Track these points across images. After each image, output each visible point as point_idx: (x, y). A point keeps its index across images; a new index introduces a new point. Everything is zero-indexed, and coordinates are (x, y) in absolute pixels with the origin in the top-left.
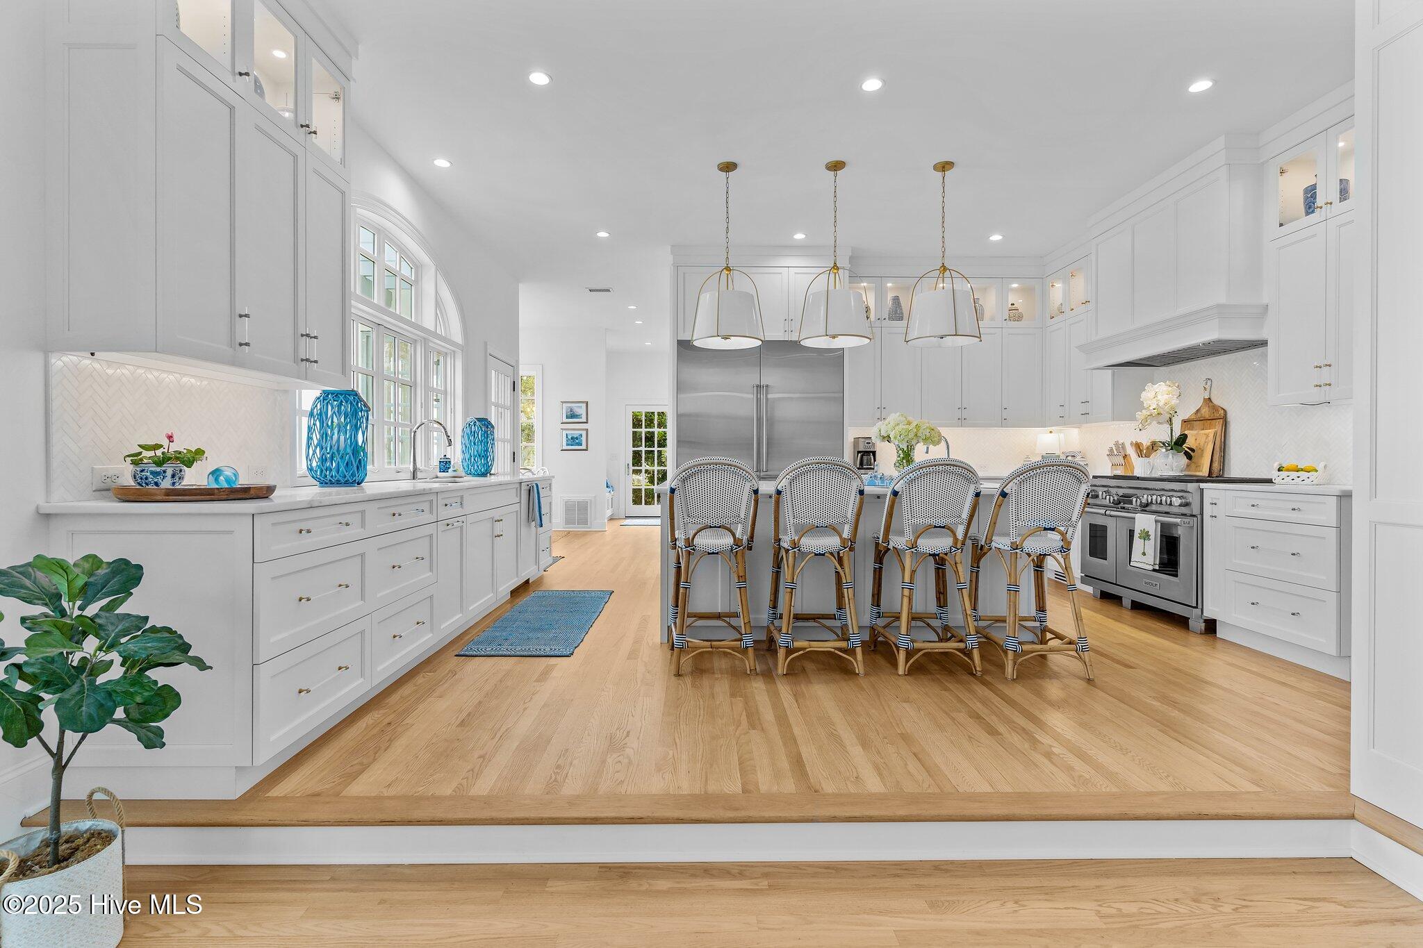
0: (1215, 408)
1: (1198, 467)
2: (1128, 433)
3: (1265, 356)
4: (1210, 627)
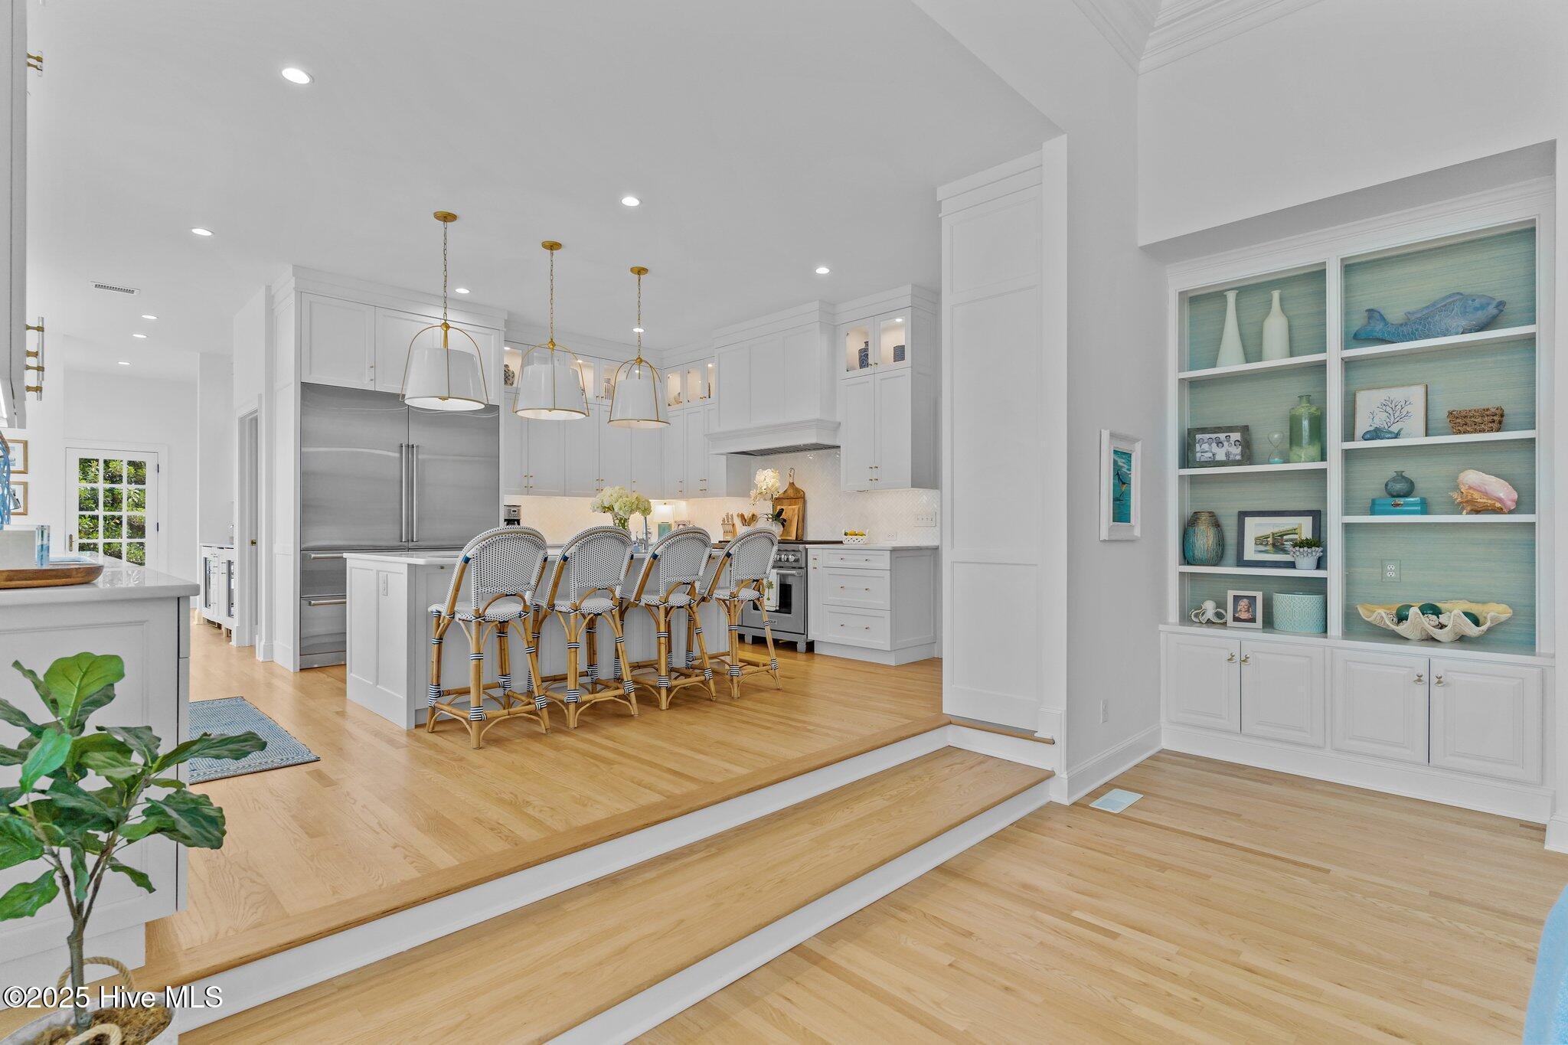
0: (797, 490)
1: (790, 534)
2: (746, 508)
3: (838, 455)
4: (810, 647)
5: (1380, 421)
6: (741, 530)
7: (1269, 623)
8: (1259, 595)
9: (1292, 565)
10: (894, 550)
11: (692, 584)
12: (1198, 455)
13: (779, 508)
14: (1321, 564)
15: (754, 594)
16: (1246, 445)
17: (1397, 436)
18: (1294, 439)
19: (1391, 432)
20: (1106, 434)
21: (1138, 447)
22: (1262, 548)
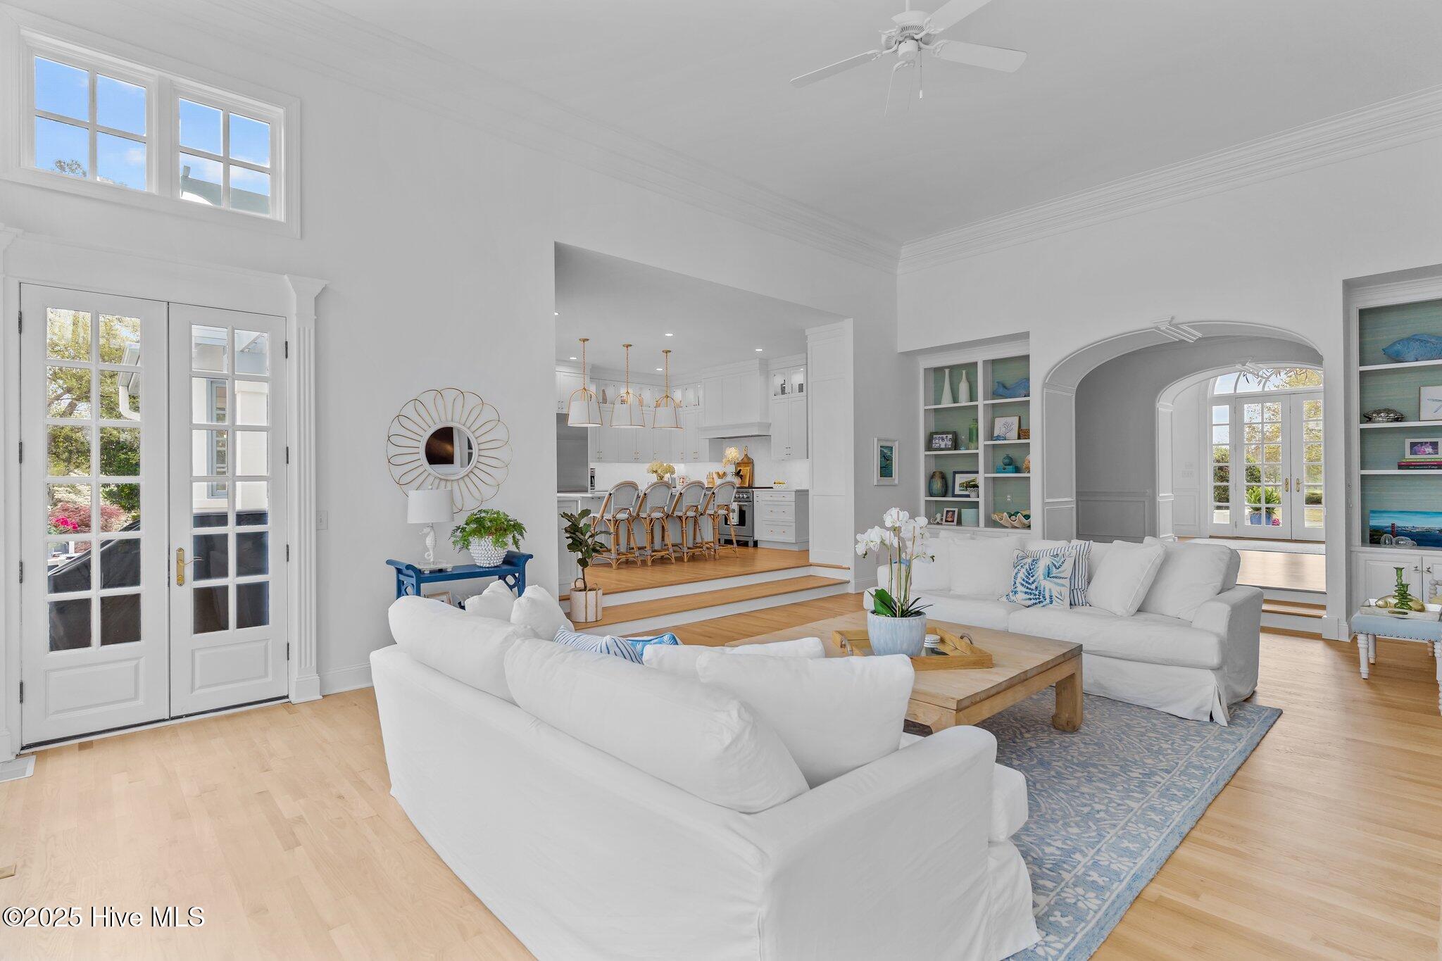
0: (749, 458)
1: (744, 483)
2: (719, 468)
3: (770, 439)
4: (756, 544)
5: (1002, 432)
6: (718, 482)
7: (959, 523)
8: (956, 510)
9: (968, 496)
10: (797, 491)
11: (697, 507)
12: (934, 445)
13: (739, 469)
14: (977, 495)
15: (725, 512)
16: (954, 440)
19: (1006, 437)
20: (876, 440)
21: (897, 443)
22: (962, 488)
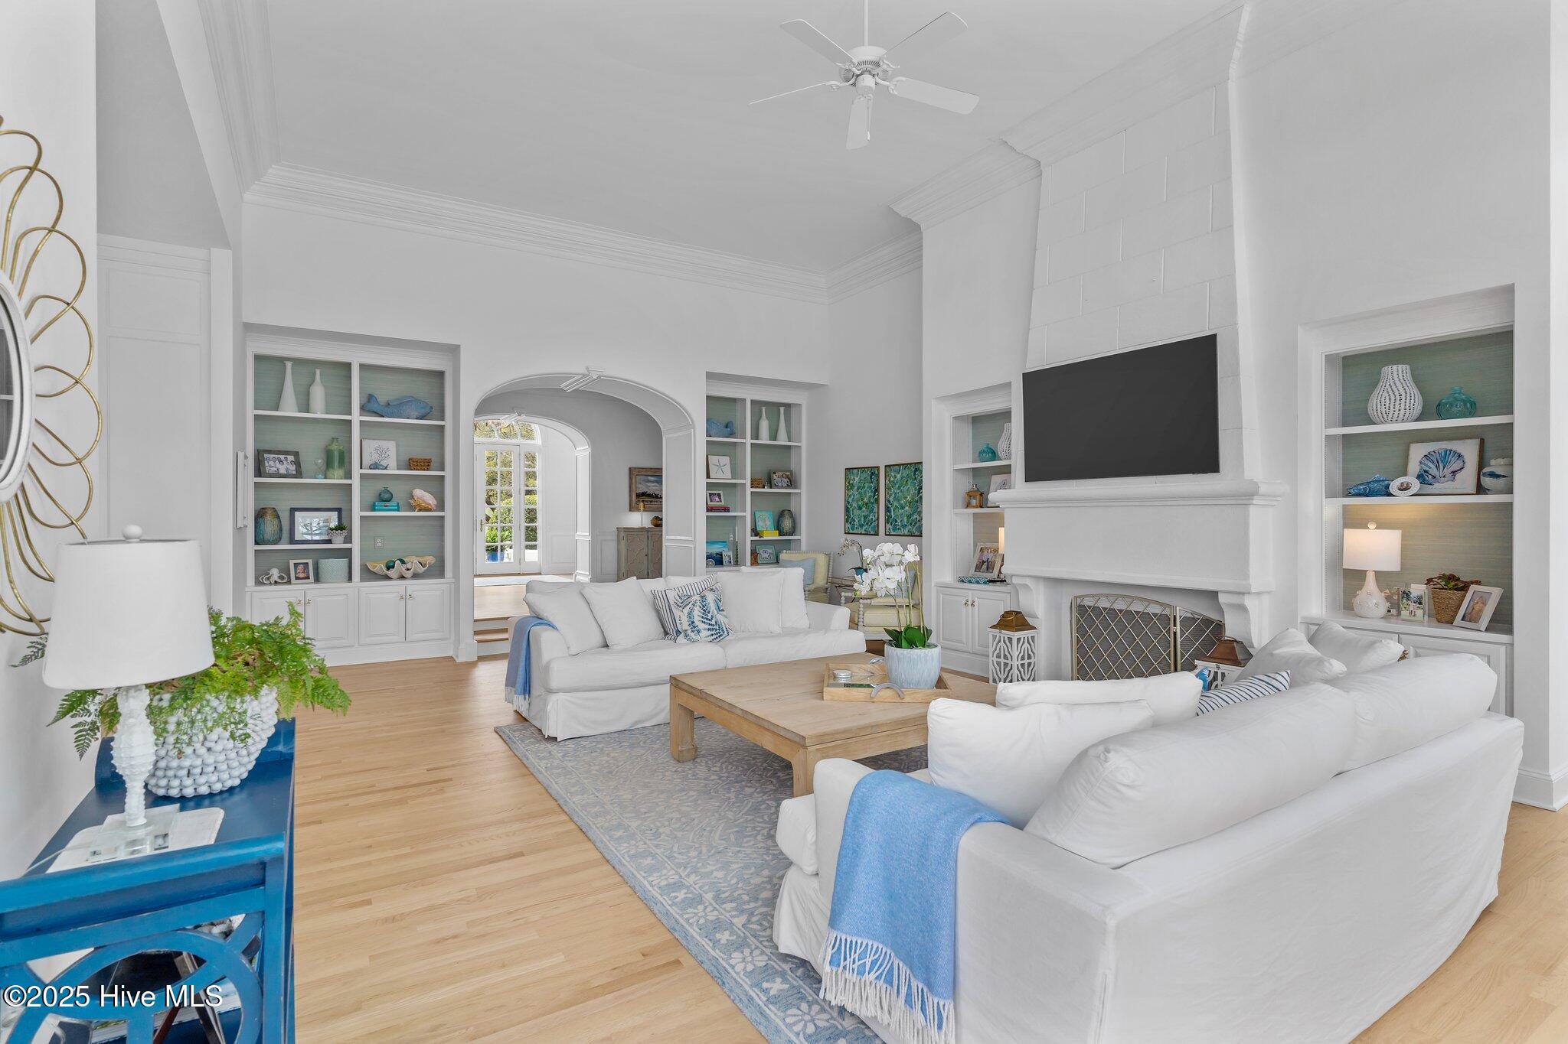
5: (375, 458)
9: (330, 541)
12: (267, 469)
14: (348, 539)
16: (297, 463)
17: (386, 468)
18: (329, 464)
19: (382, 465)
22: (309, 532)
